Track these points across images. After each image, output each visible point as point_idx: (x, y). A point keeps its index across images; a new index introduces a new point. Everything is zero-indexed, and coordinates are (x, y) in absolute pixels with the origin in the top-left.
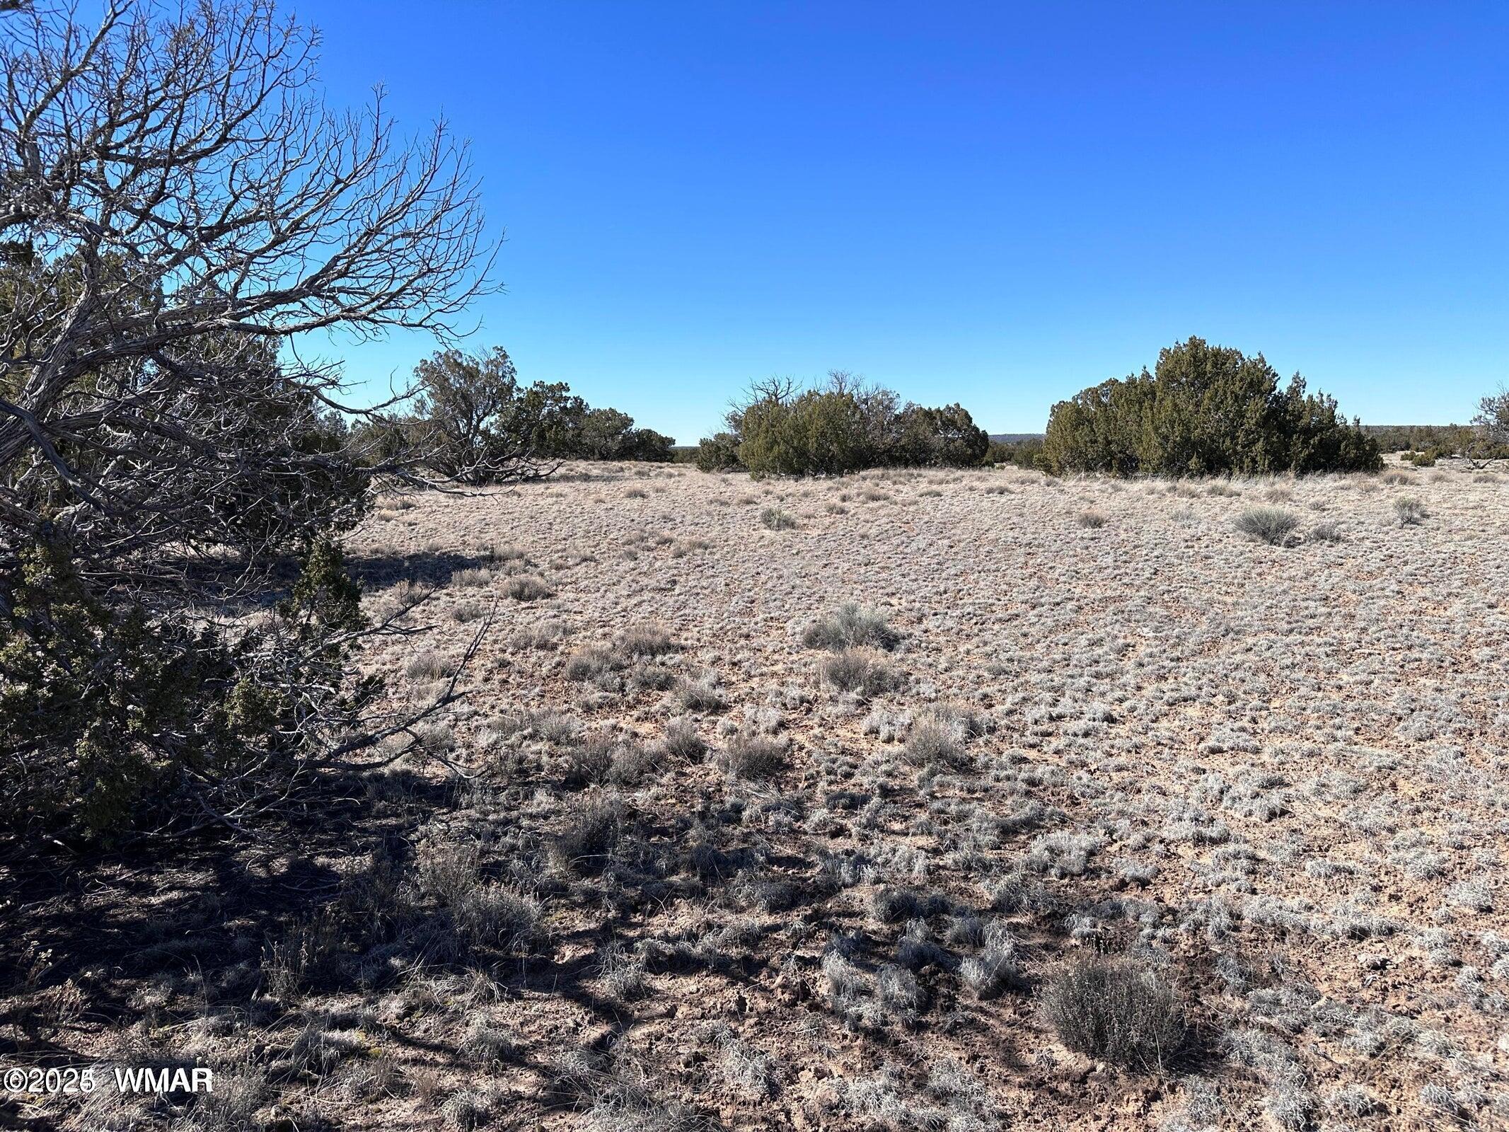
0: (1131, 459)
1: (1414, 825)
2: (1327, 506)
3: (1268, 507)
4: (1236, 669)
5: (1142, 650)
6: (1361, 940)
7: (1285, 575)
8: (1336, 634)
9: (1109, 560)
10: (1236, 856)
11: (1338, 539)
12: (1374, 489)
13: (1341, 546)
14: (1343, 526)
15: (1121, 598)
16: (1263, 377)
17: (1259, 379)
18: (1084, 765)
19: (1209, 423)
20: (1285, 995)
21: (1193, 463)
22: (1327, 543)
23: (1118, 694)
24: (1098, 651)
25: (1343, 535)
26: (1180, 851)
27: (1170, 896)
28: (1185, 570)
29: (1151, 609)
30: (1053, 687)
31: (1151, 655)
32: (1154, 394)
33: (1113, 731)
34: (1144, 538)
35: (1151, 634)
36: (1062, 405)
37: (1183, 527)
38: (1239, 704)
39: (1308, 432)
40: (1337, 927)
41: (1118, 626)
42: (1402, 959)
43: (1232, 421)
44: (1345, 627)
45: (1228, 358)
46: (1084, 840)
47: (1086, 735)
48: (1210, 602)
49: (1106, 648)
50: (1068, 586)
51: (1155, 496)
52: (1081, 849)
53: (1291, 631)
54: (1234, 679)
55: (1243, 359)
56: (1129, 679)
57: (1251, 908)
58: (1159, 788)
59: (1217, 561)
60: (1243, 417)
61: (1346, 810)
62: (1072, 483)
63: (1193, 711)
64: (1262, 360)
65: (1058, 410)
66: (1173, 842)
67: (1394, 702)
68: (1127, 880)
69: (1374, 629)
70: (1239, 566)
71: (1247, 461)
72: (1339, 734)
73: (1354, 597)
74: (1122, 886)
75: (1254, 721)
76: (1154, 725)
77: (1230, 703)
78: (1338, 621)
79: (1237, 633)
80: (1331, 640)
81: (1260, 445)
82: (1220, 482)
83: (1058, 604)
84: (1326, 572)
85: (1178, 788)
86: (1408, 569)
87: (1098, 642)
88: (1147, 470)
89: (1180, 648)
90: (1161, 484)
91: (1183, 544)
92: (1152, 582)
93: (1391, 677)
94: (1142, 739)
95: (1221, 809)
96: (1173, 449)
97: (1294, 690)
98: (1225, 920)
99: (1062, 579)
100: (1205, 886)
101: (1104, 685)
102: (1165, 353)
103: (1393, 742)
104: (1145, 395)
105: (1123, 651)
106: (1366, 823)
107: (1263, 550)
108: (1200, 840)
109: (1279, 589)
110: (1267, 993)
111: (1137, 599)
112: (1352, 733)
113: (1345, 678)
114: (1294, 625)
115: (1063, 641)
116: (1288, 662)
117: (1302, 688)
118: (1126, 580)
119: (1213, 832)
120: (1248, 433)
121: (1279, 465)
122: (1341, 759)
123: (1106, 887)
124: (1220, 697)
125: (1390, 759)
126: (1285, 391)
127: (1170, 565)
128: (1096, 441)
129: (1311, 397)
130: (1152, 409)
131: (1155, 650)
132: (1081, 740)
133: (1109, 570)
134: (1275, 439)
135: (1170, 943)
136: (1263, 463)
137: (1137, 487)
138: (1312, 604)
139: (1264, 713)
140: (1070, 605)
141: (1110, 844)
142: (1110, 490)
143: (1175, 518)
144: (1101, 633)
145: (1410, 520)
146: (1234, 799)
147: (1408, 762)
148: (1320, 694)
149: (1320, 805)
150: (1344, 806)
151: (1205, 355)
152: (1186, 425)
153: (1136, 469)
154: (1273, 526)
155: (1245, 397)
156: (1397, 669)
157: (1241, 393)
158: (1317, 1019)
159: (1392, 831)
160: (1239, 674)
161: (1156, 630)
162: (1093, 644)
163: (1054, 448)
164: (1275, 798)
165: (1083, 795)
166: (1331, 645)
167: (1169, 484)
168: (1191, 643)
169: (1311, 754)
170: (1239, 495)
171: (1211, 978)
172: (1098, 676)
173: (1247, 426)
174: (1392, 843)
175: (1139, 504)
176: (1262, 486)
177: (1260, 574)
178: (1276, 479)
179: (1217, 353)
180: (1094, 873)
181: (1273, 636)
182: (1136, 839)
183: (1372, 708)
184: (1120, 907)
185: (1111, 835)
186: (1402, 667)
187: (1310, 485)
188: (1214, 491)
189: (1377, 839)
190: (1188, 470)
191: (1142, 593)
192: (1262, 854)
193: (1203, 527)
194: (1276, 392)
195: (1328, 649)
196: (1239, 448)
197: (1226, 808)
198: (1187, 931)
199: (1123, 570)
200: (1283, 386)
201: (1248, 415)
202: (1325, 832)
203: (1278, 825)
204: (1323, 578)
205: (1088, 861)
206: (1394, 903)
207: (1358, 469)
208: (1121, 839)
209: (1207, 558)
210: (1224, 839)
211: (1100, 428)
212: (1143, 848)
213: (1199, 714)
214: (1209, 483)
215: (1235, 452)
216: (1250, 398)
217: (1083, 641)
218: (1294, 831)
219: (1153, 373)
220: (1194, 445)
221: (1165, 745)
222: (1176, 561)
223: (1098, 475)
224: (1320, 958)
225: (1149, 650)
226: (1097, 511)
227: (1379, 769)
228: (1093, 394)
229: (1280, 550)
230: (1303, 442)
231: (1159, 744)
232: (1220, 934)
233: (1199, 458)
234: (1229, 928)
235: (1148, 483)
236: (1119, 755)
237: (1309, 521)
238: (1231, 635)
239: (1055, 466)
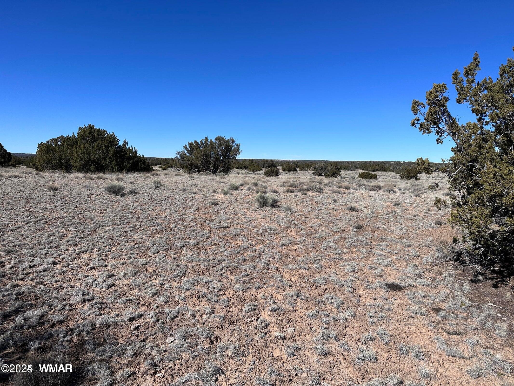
0: (70, 165)
1: (151, 281)
2: (134, 183)
3: (116, 183)
4: (101, 239)
5: (69, 236)
6: (132, 321)
7: (120, 206)
8: (134, 224)
9: (59, 203)
10: (96, 304)
11: (136, 193)
12: (148, 177)
13: (138, 195)
14: (139, 189)
15: (63, 217)
16: (114, 140)
17: (113, 140)
18: (42, 282)
19: (97, 154)
20: (107, 347)
21: (92, 168)
22: (133, 194)
23: (59, 253)
24: (52, 238)
25: (138, 192)
26: (76, 307)
27: (71, 324)
28: (87, 205)
29: (73, 220)
30: (32, 255)
31: (72, 237)
32: (77, 143)
33: (56, 268)
34: (73, 194)
35: (73, 229)
36: (42, 144)
37: (87, 190)
38: (101, 251)
39: (129, 158)
40: (126, 319)
41: (60, 228)
42: (144, 323)
43: (105, 153)
44: (137, 221)
45: (102, 133)
46: (39, 312)
47: (44, 271)
48: (95, 217)
49: (55, 237)
50: (42, 214)
51: (78, 179)
52: (37, 315)
53: (120, 224)
54: (101, 242)
55: (107, 133)
56: (63, 247)
57: (99, 321)
58: (71, 285)
59: (98, 202)
60: (108, 153)
61: (132, 280)
62: (46, 174)
63: (86, 256)
64: (113, 134)
65: (41, 146)
66: (74, 304)
67: (149, 244)
68: (55, 323)
69: (145, 221)
70: (105, 203)
71: (110, 167)
72: (132, 256)
73: (140, 212)
74: (54, 325)
75: (106, 256)
76: (71, 263)
77: (99, 251)
78: (135, 219)
79: (103, 226)
80: (132, 226)
81: (114, 162)
82: (101, 174)
83: (37, 221)
84: (133, 204)
85: (78, 284)
86: (156, 202)
87: (53, 235)
88: (75, 170)
89: (83, 234)
90: (80, 175)
91: (87, 196)
92: (75, 211)
93: (148, 235)
94: (67, 269)
95: (93, 288)
96: (85, 163)
97: (120, 244)
98: (90, 327)
99: (40, 211)
100: (84, 317)
101: (53, 251)
102: (80, 128)
103: (148, 256)
104: (74, 143)
105: (62, 237)
106: (137, 283)
107: (114, 198)
108: (84, 301)
109: (117, 210)
110: (101, 348)
111: (69, 217)
112: (136, 255)
113: (135, 237)
114: (122, 222)
115: (38, 236)
116: (118, 234)
117: (122, 243)
118: (65, 210)
119: (89, 297)
120: (110, 158)
121: (120, 169)
122: (132, 263)
123: (47, 327)
124: (96, 249)
125: (146, 261)
126: (121, 145)
127: (82, 204)
128: (56, 159)
129: (129, 147)
130: (76, 148)
131: (74, 235)
132: (42, 273)
133: (59, 207)
134: (119, 161)
135: (70, 341)
136: (115, 168)
137: (71, 176)
138: (127, 214)
139: (109, 253)
140: (42, 222)
141: (50, 311)
142: (61, 177)
143: (84, 187)
144: (54, 231)
145: (157, 187)
146: (97, 284)
147: (151, 261)
148: (127, 244)
149: (124, 280)
150: (132, 279)
151: (95, 131)
152: (89, 154)
153: (71, 169)
154: (117, 189)
155: (109, 146)
156: (151, 233)
157: (107, 145)
158: (117, 352)
159: (144, 284)
160: (102, 241)
161: (75, 228)
162: (50, 236)
163: (39, 161)
164: (110, 281)
165: (41, 294)
166: (132, 227)
167: (84, 175)
168: (87, 232)
169: (123, 264)
170: (107, 179)
171: (83, 350)
172: (51, 248)
173: (109, 156)
174: (144, 288)
175: (72, 182)
176: (115, 176)
177: (112, 206)
178: (120, 174)
179: (99, 131)
180: (42, 324)
181: (114, 226)
182: (60, 306)
183: (142, 246)
184: (51, 333)
185: (51, 307)
186: (152, 232)
187: (130, 176)
188: (99, 178)
189: (140, 287)
190: (90, 170)
191: (71, 215)
192: (105, 301)
193: (94, 190)
194: (119, 145)
195: (131, 229)
196: (107, 163)
197: (94, 288)
198: (76, 335)
199: (64, 207)
200: (121, 143)
201: (110, 152)
202: (125, 289)
203: (111, 290)
204: (132, 206)
205: (40, 320)
206: (143, 307)
207: (144, 171)
208: (55, 308)
209: (95, 201)
210: (93, 299)
211: (57, 154)
212: (63, 309)
213: (88, 256)
214: (97, 175)
215: (106, 164)
216: (110, 146)
217: (46, 235)
218: (116, 291)
219: (76, 135)
220: (92, 162)
221: (74, 270)
222: (84, 202)
223: (57, 171)
224: (120, 331)
225: (71, 236)
226: (55, 185)
227: (142, 265)
228: (55, 141)
229: (119, 197)
230: (128, 162)
231: (72, 269)
232: (88, 333)
233: (94, 166)
234: (91, 329)
235: (76, 174)
236: (57, 276)
237: (128, 187)
238: (101, 227)
239: (40, 167)
